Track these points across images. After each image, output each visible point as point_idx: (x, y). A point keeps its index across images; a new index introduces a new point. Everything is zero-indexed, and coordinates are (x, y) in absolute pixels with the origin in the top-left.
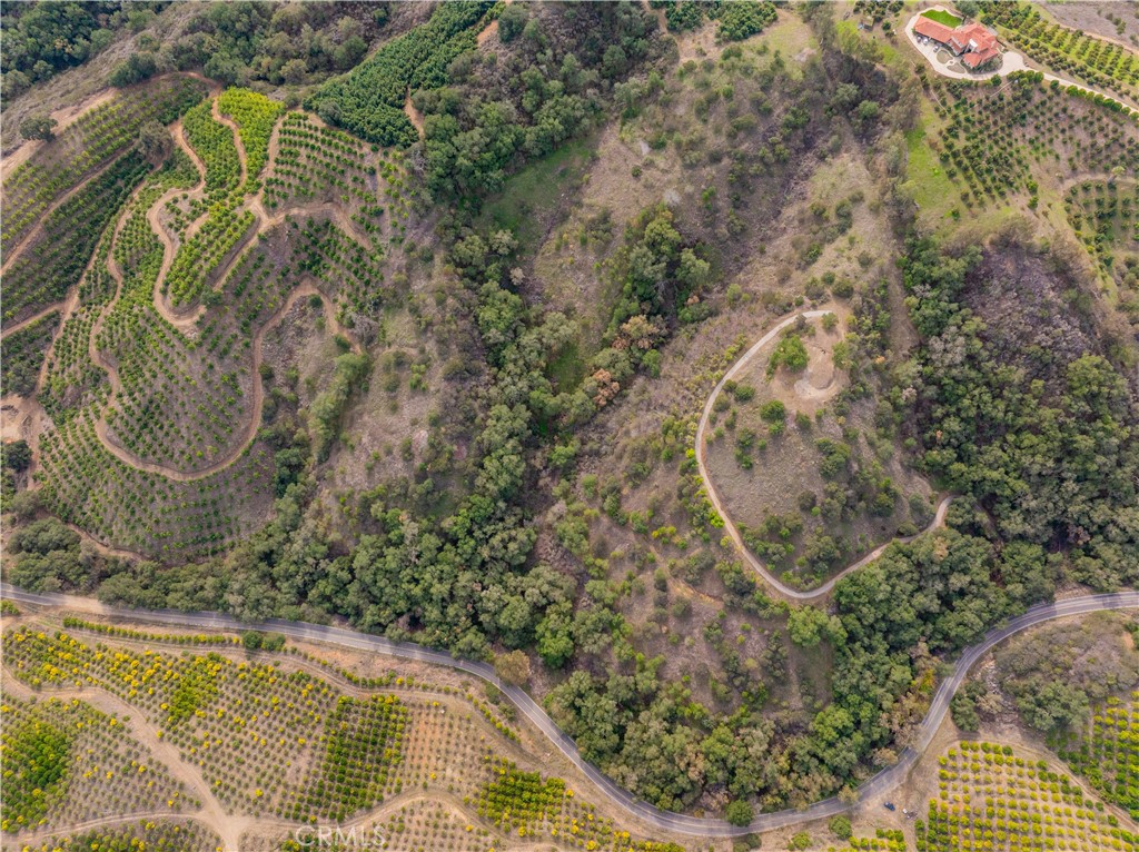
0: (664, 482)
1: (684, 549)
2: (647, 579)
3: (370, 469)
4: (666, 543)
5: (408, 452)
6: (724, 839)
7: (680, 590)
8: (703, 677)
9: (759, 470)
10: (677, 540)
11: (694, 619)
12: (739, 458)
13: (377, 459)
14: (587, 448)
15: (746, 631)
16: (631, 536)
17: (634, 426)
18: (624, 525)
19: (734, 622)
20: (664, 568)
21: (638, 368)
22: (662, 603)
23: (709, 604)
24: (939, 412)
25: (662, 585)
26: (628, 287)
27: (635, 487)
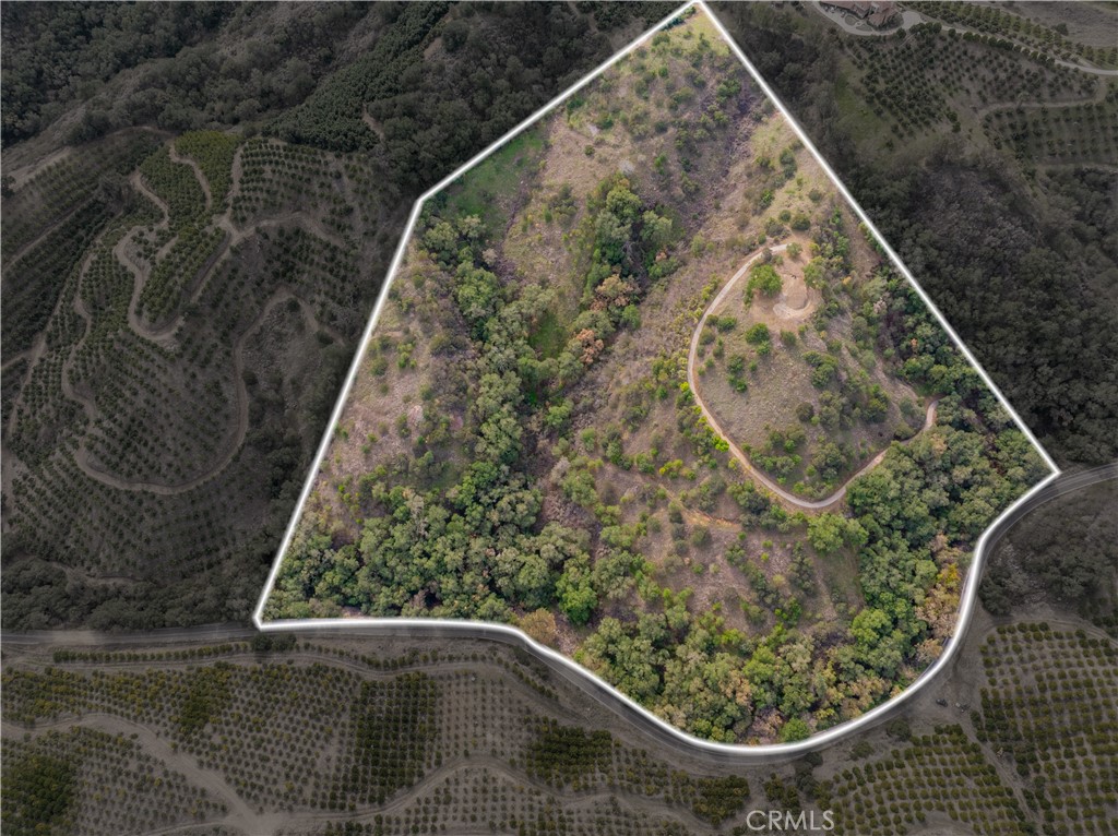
0: (662, 419)
1: (693, 479)
2: (662, 516)
3: (367, 452)
4: (674, 478)
5: (404, 429)
6: (784, 764)
7: (696, 519)
8: (733, 601)
9: (754, 391)
10: (685, 471)
11: (715, 546)
12: (732, 382)
13: (373, 440)
14: (580, 406)
15: (769, 548)
16: (638, 478)
17: (625, 375)
18: (628, 469)
19: (755, 542)
20: (676, 500)
21: (619, 325)
22: (680, 535)
23: (727, 528)
24: (910, 321)
25: (677, 518)
26: (597, 252)
27: (635, 430)
